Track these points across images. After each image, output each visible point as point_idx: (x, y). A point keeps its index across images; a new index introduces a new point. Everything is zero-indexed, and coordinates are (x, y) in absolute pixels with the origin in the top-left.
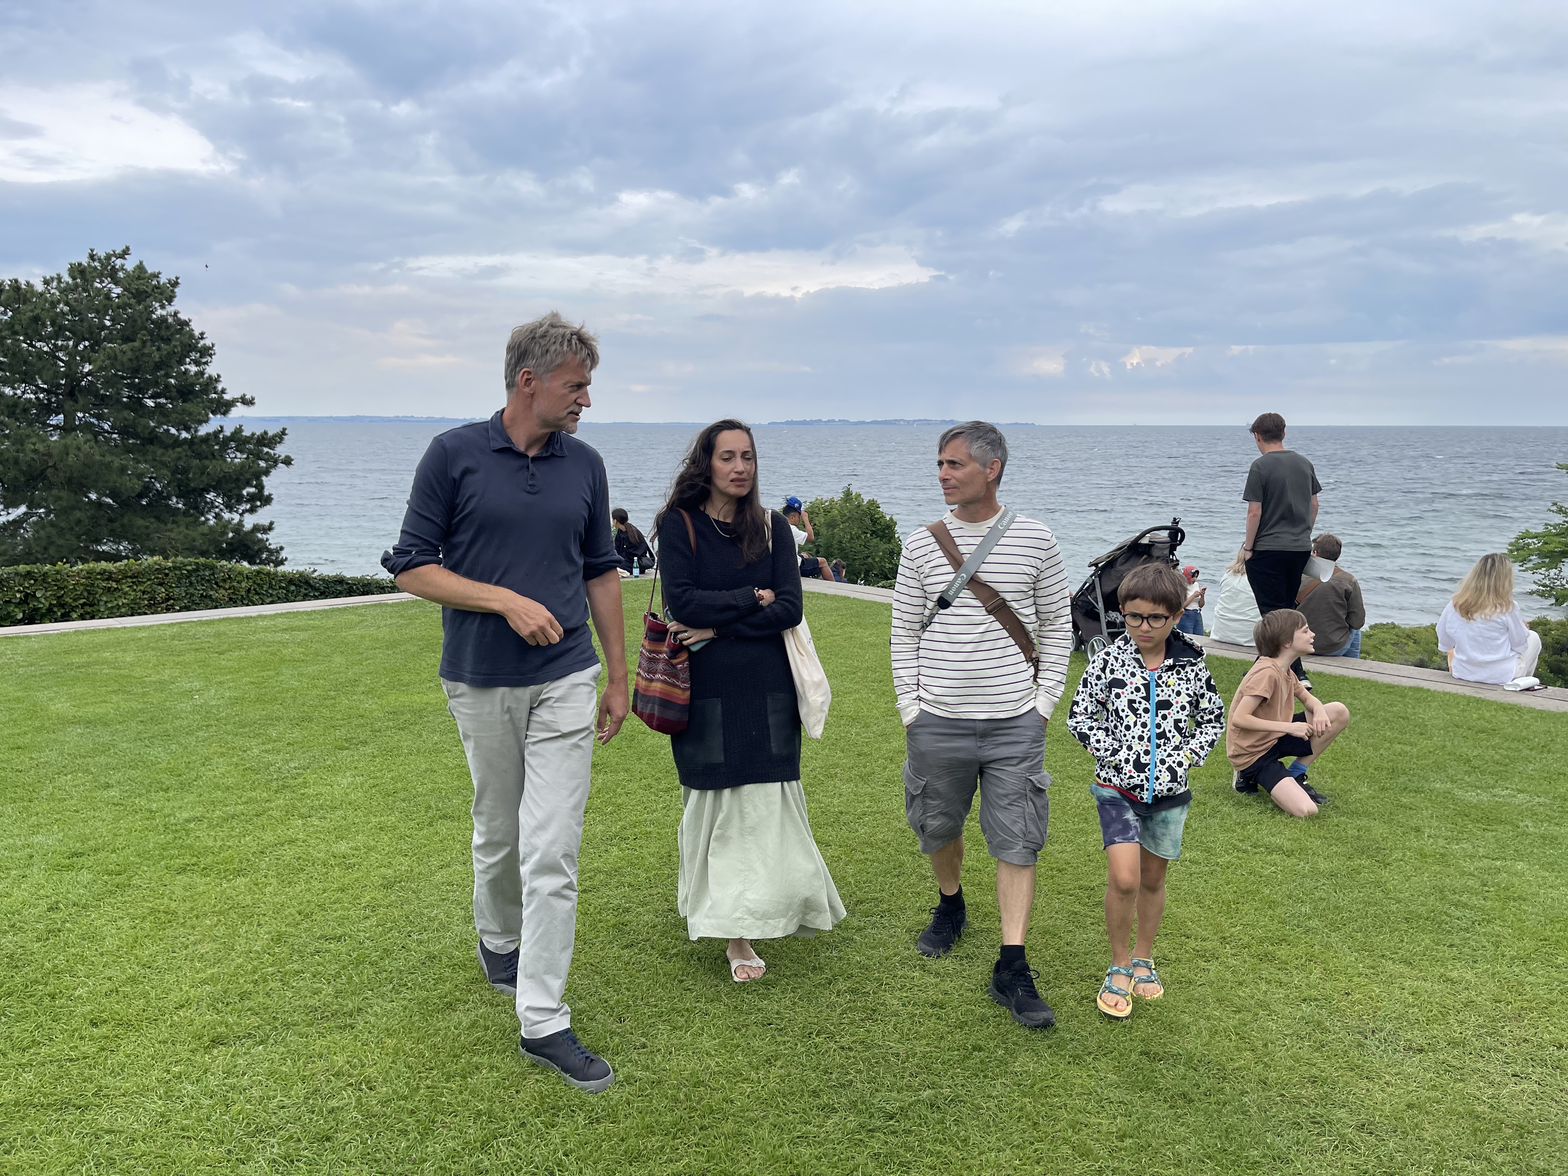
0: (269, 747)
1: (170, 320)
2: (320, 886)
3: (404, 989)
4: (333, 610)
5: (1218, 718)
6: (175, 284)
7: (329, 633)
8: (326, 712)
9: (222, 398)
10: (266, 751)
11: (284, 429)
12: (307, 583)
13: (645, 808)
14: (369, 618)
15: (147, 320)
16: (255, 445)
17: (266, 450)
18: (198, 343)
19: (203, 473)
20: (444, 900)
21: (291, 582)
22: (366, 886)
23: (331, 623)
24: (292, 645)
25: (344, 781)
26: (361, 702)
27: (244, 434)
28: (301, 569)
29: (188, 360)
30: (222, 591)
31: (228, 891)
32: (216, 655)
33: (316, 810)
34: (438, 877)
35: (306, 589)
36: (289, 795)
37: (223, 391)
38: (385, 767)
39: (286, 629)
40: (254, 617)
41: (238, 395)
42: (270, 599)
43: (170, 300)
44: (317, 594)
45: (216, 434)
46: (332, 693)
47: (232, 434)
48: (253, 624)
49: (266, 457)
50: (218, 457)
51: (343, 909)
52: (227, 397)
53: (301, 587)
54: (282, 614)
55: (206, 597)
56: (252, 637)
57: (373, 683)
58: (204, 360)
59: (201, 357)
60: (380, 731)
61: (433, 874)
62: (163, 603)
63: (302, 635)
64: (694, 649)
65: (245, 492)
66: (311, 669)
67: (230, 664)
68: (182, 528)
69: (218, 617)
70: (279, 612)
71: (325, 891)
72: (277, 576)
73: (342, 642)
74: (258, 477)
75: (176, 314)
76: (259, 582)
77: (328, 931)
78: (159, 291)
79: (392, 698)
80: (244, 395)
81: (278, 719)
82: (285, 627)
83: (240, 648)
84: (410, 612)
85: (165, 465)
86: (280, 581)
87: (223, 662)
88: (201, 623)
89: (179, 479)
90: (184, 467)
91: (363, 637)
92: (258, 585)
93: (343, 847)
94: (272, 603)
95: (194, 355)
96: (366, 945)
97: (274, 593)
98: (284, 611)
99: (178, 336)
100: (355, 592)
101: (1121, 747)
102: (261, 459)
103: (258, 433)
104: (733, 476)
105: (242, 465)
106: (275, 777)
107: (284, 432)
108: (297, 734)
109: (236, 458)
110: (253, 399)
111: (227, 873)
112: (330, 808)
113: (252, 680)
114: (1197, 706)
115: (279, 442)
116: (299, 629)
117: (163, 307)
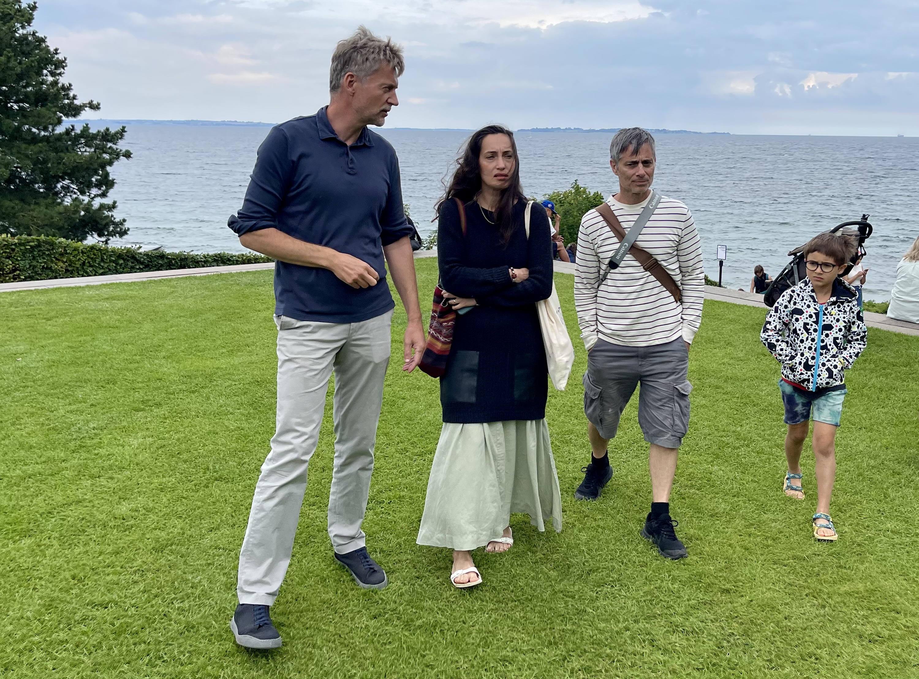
0: (73, 407)
1: (30, 38)
2: (97, 548)
3: (159, 662)
4: (150, 282)
5: (862, 338)
6: (33, 8)
7: (143, 302)
8: (130, 376)
9: (73, 103)
10: (71, 412)
11: (124, 127)
12: (133, 257)
13: (400, 472)
14: (179, 290)
15: (11, 39)
16: (100, 141)
17: (109, 145)
18: (54, 57)
19: (59, 163)
20: (209, 564)
21: (120, 256)
22: (140, 549)
23: (146, 294)
24: (109, 313)
25: (135, 442)
26: (161, 366)
27: (91, 131)
28: (129, 246)
29: (45, 72)
30: (61, 264)
31: (13, 552)
32: (44, 321)
33: (106, 470)
34: (206, 542)
35: (132, 263)
36: (84, 455)
37: (74, 97)
38: (173, 428)
39: (107, 299)
40: (83, 287)
41: (86, 101)
42: (102, 271)
43: (29, 21)
44: (141, 267)
45: (68, 132)
46: (138, 358)
47: (81, 131)
48: (81, 294)
49: (110, 151)
50: (71, 151)
51: (114, 573)
52: (77, 102)
53: (128, 261)
54: (107, 285)
55: (47, 268)
56: (77, 305)
57: (173, 349)
58: (58, 72)
59: (56, 69)
60: (173, 394)
61: (202, 537)
62: (10, 273)
63: (119, 304)
64: (461, 313)
65: (94, 179)
66: (123, 335)
67: (54, 329)
68: (43, 208)
69: (52, 287)
70: (105, 283)
71: (101, 553)
72: (108, 252)
73: (154, 311)
74: (103, 167)
75: (34, 34)
76: (92, 256)
77: (98, 598)
78: (20, 13)
79: (188, 363)
80: (92, 101)
81: (87, 381)
82: (106, 296)
83: (65, 315)
84: (214, 284)
85: (27, 156)
86: (111, 256)
87: (49, 328)
88: (37, 292)
89: (40, 168)
90: (43, 159)
91: (171, 306)
92: (92, 258)
93: (124, 509)
94: (102, 274)
95: (51, 67)
96: (130, 613)
97: (106, 266)
98: (109, 282)
99: (37, 51)
100: (174, 265)
101: (797, 354)
102: (106, 153)
103: (102, 131)
104: (496, 172)
105: (91, 157)
106: (74, 437)
107: (123, 130)
108: (101, 394)
109: (85, 151)
110: (99, 104)
111: (15, 534)
112: (119, 468)
113: (70, 344)
114: (849, 330)
115: (121, 138)
116: (118, 298)
117: (23, 27)
